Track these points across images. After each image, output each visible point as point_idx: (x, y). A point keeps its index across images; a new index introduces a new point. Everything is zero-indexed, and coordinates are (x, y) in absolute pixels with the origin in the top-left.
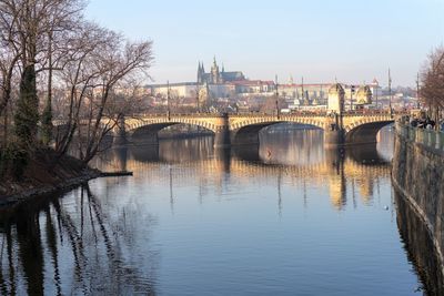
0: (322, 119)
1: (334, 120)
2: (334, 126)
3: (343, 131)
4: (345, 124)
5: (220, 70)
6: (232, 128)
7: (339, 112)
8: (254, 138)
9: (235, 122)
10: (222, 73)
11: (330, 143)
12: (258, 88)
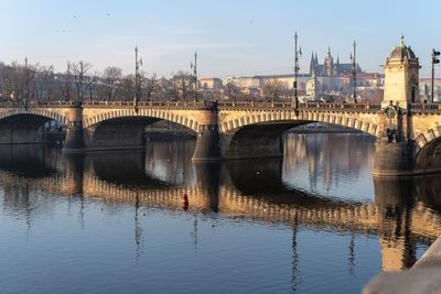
0: (374, 118)
1: (395, 121)
2: (393, 135)
3: (412, 144)
4: (416, 131)
5: (335, 62)
6: (223, 129)
7: (404, 106)
8: (274, 147)
9: (228, 119)
10: (338, 64)
11: (383, 167)
12: (375, 81)
